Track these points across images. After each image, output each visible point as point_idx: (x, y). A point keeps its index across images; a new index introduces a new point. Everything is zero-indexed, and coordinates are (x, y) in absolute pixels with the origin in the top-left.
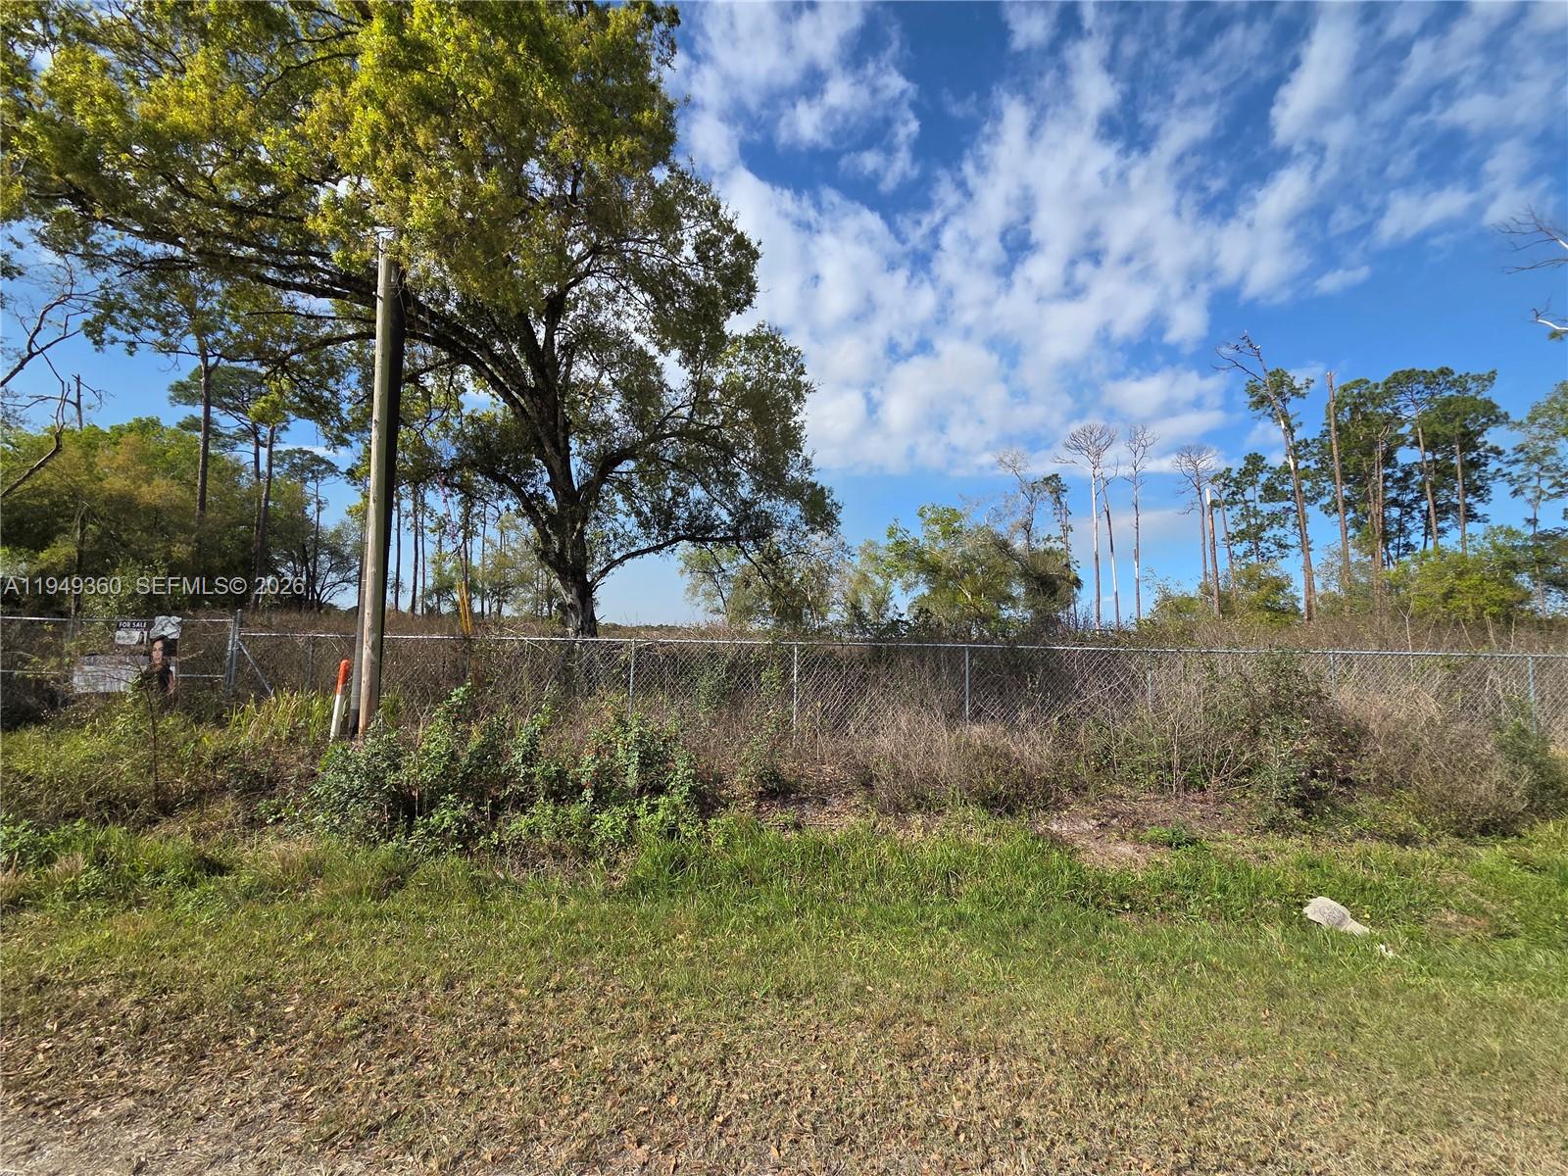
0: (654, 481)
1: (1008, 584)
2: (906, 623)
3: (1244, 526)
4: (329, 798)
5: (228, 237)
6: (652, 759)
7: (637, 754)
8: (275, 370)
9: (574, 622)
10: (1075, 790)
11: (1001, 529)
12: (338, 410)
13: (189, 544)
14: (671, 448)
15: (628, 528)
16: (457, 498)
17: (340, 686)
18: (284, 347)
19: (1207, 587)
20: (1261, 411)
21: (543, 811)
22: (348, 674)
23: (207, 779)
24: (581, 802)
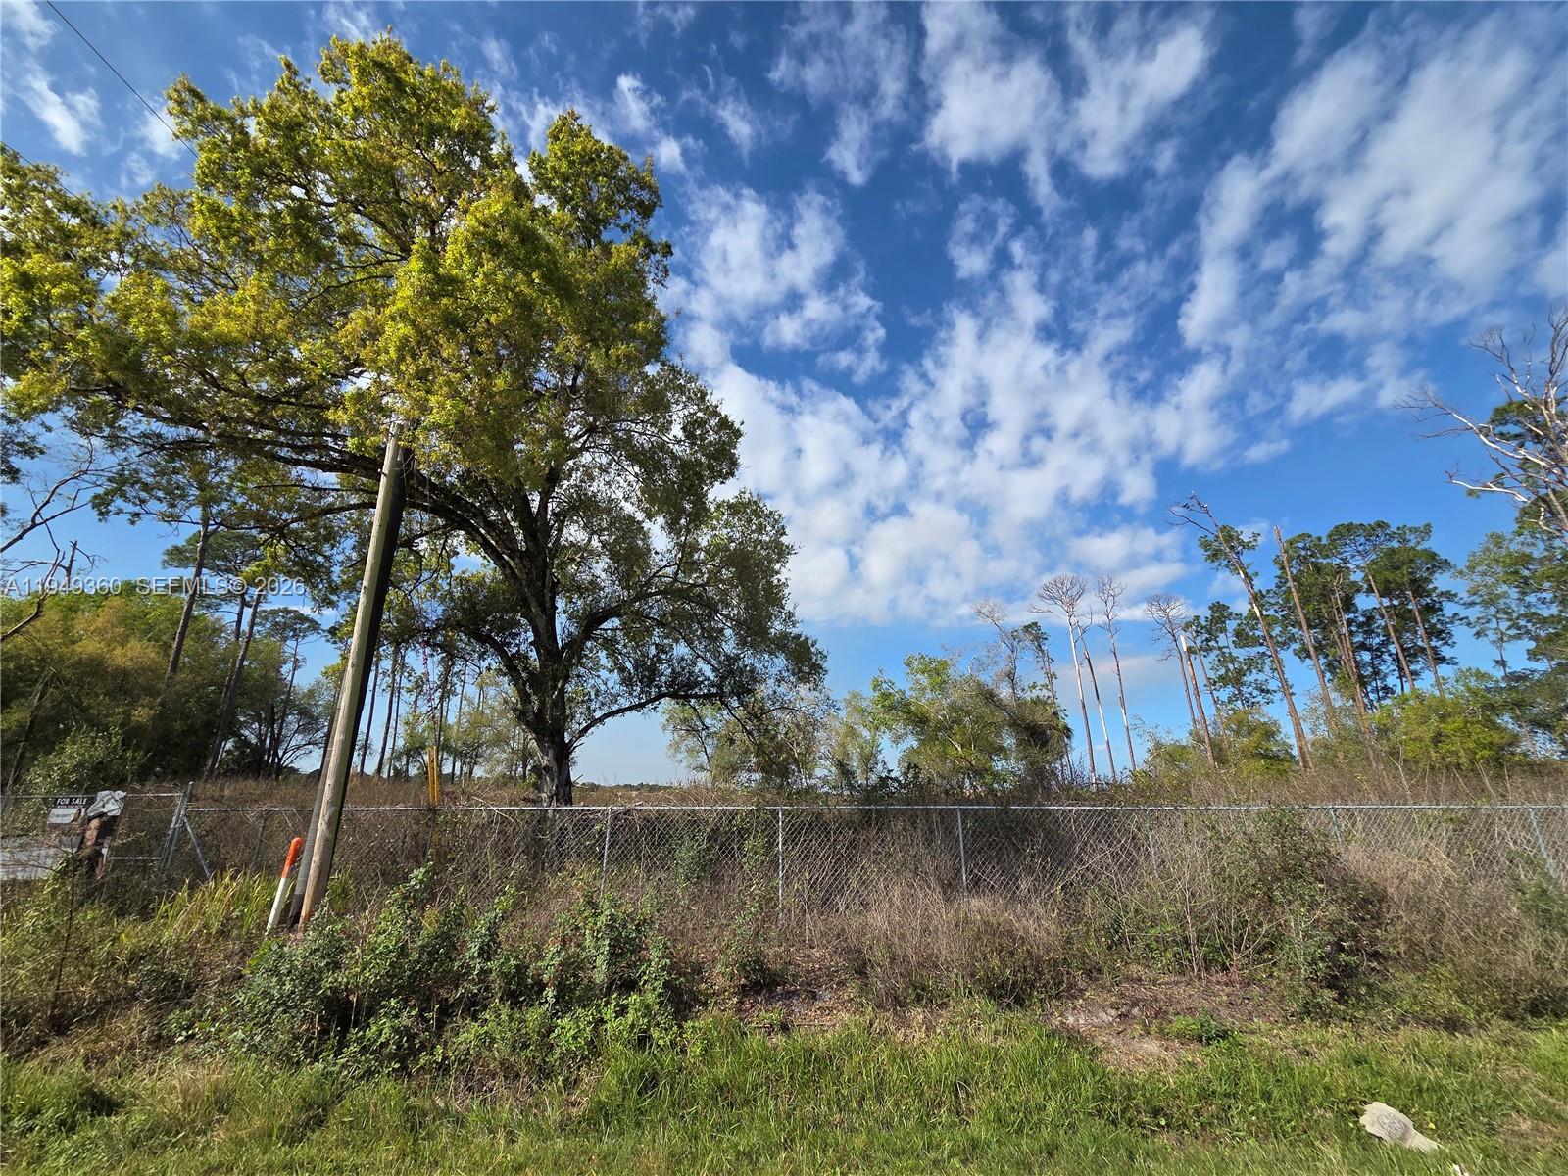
0: (638, 637)
1: (998, 734)
2: (896, 780)
3: (1222, 672)
4: (252, 1008)
5: (250, 422)
6: (624, 947)
7: (607, 942)
8: (273, 537)
9: (549, 787)
10: (1088, 973)
11: (986, 678)
12: (329, 573)
13: (151, 708)
14: (655, 607)
15: (610, 684)
16: (437, 658)
17: (287, 868)
18: (285, 515)
19: (1197, 734)
20: (1217, 563)
21: (497, 1018)
22: (298, 852)
23: (117, 985)
24: (541, 1004)
